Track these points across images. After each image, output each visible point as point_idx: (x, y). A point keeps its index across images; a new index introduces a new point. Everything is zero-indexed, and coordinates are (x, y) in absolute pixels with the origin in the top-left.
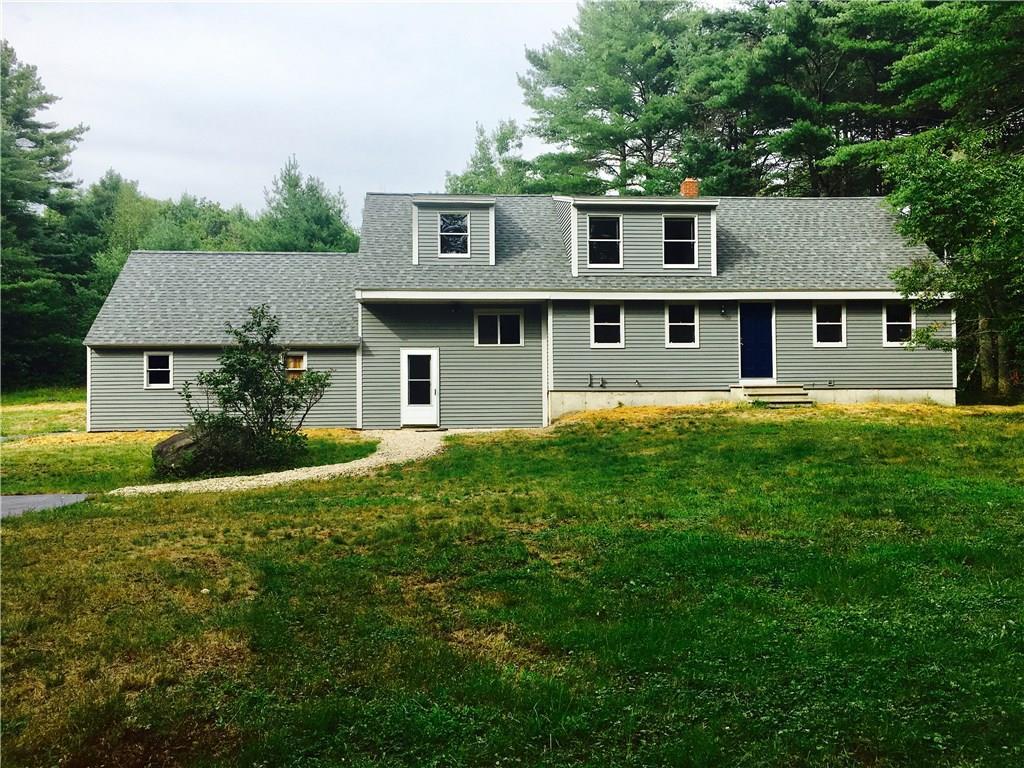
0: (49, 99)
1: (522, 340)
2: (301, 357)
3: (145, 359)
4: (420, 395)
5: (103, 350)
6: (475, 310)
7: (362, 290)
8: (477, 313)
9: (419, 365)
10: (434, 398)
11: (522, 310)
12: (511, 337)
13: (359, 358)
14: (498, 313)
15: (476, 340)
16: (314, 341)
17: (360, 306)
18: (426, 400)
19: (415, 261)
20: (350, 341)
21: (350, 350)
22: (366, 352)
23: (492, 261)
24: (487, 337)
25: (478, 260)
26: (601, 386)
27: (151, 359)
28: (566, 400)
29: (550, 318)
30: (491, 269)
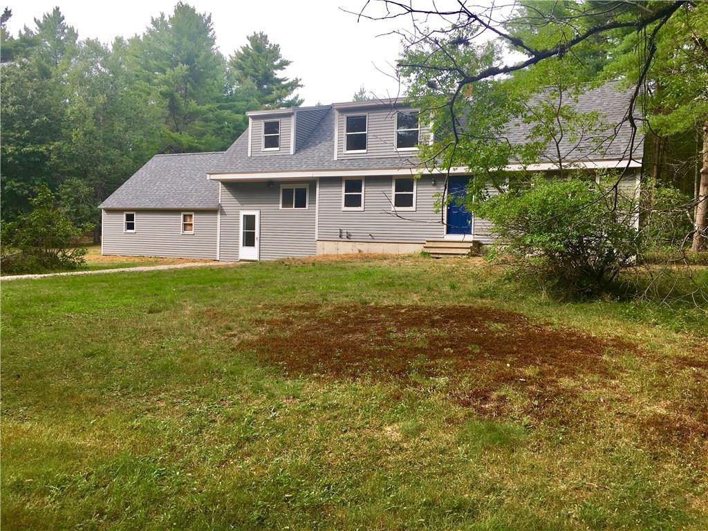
0: (286, 63)
1: (307, 205)
2: (191, 215)
3: (124, 216)
4: (249, 241)
5: (109, 211)
6: (281, 185)
7: (210, 174)
8: (283, 187)
9: (250, 221)
10: (257, 243)
11: (308, 185)
12: (301, 203)
13: (219, 216)
14: (294, 187)
15: (281, 205)
16: (197, 206)
17: (220, 184)
18: (252, 244)
19: (249, 155)
20: (213, 206)
21: (213, 212)
22: (223, 213)
23: (292, 153)
24: (287, 203)
25: (283, 152)
26: (347, 237)
27: (127, 215)
28: (325, 247)
29: (317, 189)
30: (291, 157)
